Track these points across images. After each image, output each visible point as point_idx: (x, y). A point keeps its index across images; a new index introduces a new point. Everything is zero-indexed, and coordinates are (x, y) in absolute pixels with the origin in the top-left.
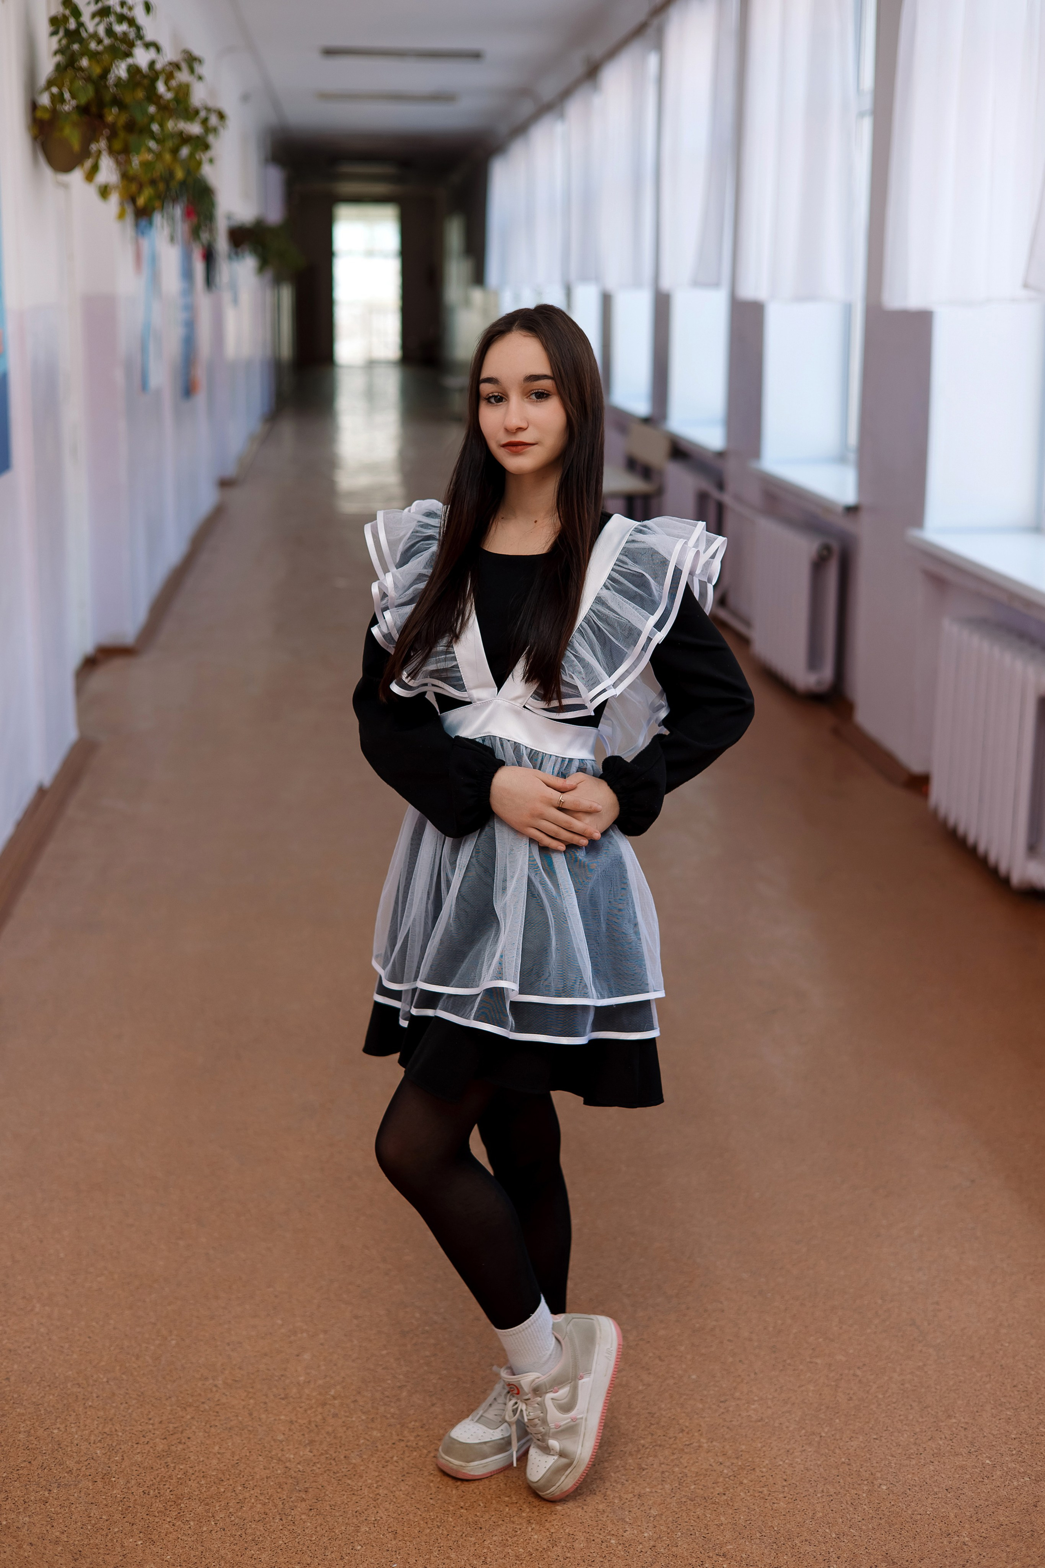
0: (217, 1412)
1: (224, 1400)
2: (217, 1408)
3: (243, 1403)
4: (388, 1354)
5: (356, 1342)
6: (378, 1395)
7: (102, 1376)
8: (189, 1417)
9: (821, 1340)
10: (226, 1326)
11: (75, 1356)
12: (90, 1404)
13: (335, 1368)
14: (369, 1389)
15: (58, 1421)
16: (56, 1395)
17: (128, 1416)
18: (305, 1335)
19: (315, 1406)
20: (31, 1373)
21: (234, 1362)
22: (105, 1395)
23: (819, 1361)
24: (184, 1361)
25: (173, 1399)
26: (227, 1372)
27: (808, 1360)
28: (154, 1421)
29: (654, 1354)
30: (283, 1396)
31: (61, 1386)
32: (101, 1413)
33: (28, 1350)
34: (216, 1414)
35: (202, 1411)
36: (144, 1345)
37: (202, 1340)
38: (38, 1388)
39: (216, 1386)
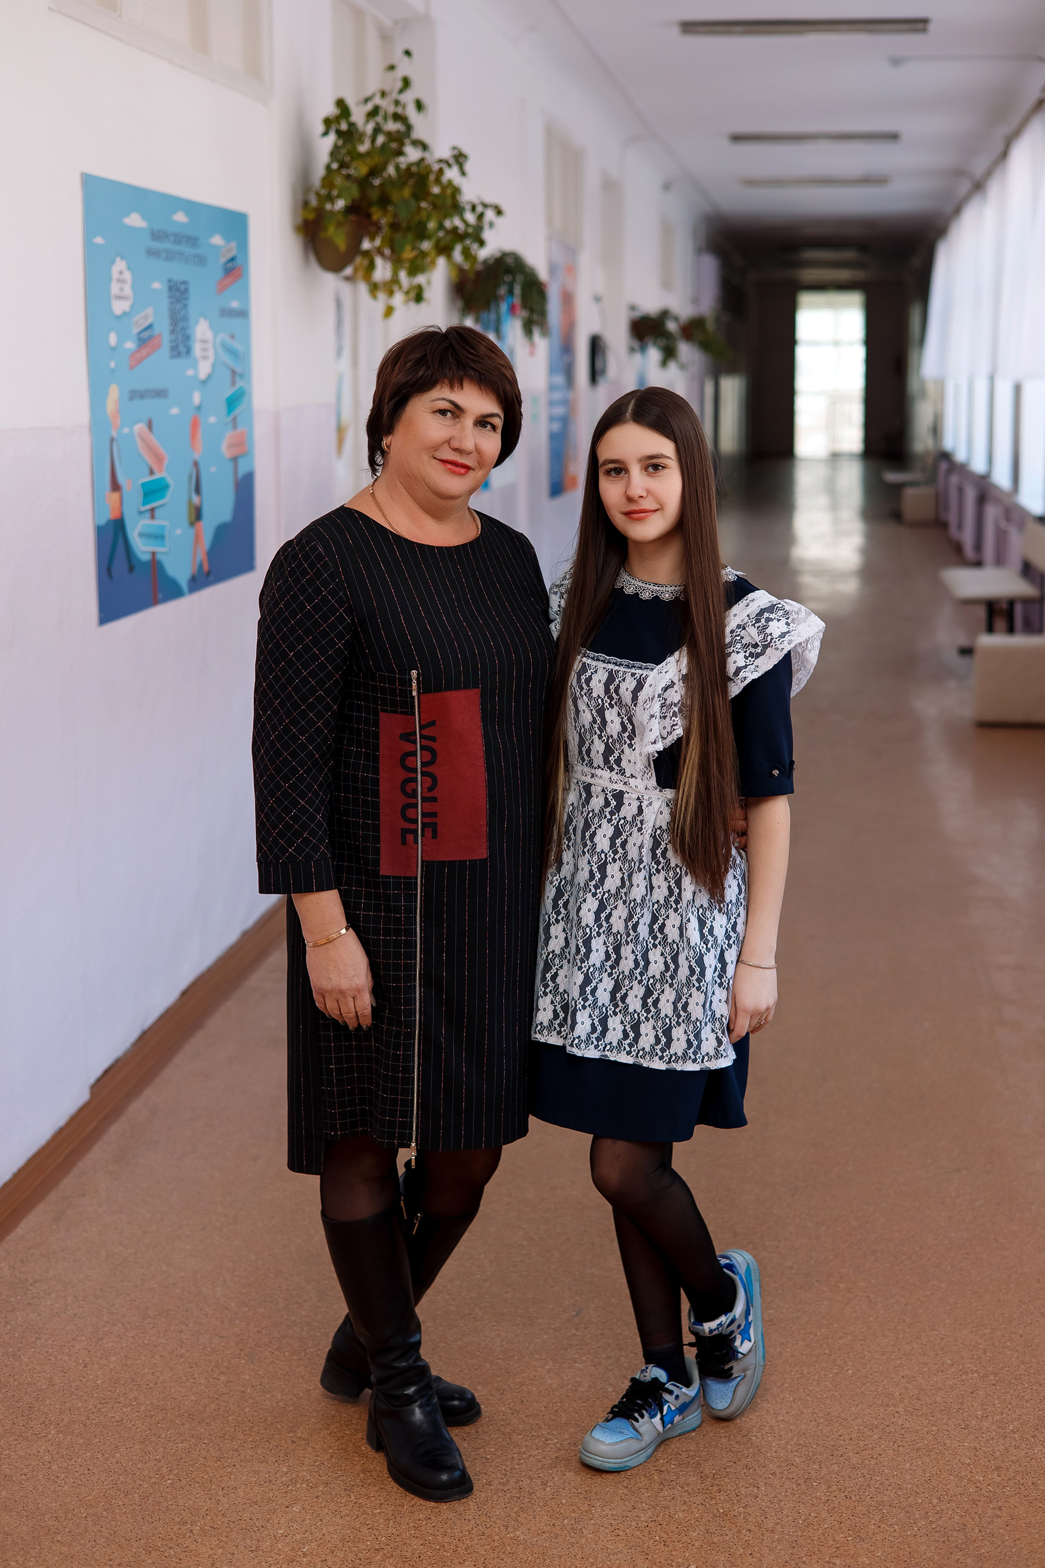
0: (180, 1559)
1: (193, 1547)
2: (182, 1555)
3: (211, 1552)
4: (379, 1513)
5: (353, 1497)
6: (351, 1556)
7: (82, 1511)
8: (150, 1561)
9: (850, 1539)
10: (229, 1470)
11: (66, 1488)
12: (59, 1538)
13: (320, 1523)
14: (344, 1549)
15: (20, 1553)
16: (30, 1526)
17: (90, 1555)
18: (304, 1485)
19: (281, 1562)
20: (16, 1502)
21: (220, 1509)
22: (77, 1531)
23: (838, 1562)
24: (170, 1503)
25: (142, 1541)
26: (209, 1518)
27: (827, 1559)
28: (114, 1562)
29: (660, 1537)
30: (253, 1548)
31: (39, 1518)
32: (65, 1549)
33: (23, 1477)
34: (178, 1560)
35: (166, 1557)
36: (140, 1482)
37: (199, 1482)
38: (16, 1517)
39: (191, 1531)
